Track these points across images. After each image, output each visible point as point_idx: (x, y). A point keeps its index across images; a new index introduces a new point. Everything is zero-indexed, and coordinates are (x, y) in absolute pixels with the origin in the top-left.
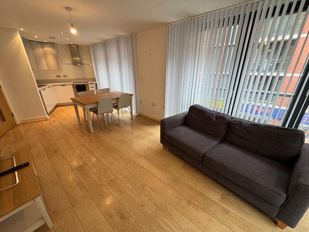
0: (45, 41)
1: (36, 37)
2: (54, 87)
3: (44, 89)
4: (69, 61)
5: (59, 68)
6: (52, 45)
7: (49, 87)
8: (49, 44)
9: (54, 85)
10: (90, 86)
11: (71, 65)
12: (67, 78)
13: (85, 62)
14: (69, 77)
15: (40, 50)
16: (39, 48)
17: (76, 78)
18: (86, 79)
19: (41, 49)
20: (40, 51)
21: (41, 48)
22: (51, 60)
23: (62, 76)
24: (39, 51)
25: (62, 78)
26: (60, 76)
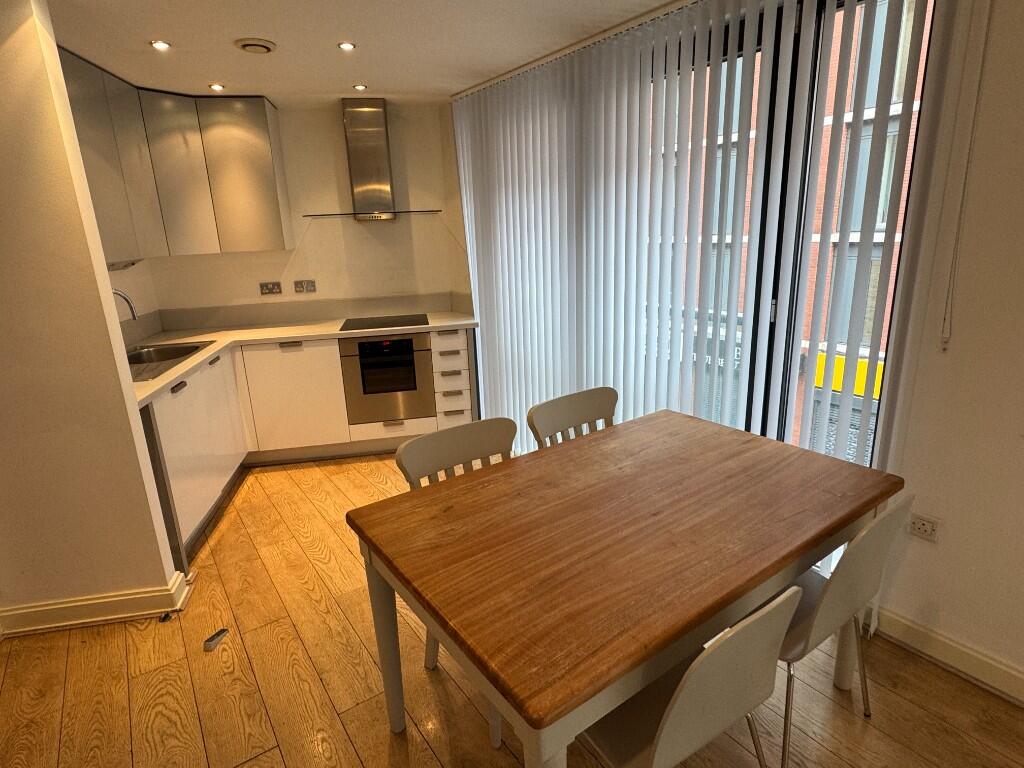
0: (217, 88)
1: (161, 46)
2: (238, 354)
3: (177, 387)
4: (331, 200)
5: (278, 241)
6: (255, 106)
7: (214, 361)
8: (238, 105)
9: (242, 345)
10: (437, 344)
11: (338, 220)
12: (311, 297)
13: (417, 200)
14: (323, 293)
15: (186, 142)
16: (182, 129)
17: (357, 296)
18: (413, 299)
19: (194, 139)
20: (187, 145)
21: (191, 128)
22: (240, 198)
23: (288, 287)
24: (182, 150)
25: (289, 295)
26: (278, 285)
